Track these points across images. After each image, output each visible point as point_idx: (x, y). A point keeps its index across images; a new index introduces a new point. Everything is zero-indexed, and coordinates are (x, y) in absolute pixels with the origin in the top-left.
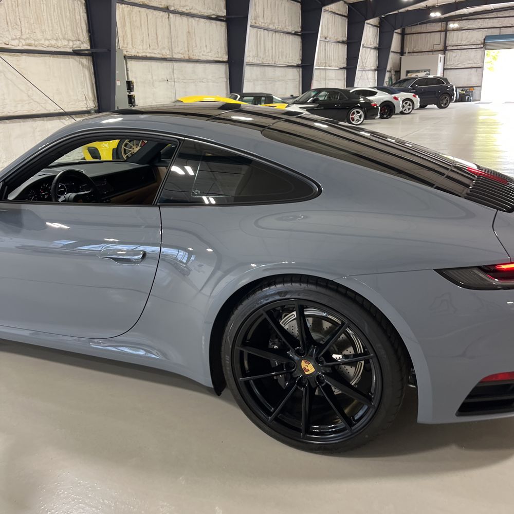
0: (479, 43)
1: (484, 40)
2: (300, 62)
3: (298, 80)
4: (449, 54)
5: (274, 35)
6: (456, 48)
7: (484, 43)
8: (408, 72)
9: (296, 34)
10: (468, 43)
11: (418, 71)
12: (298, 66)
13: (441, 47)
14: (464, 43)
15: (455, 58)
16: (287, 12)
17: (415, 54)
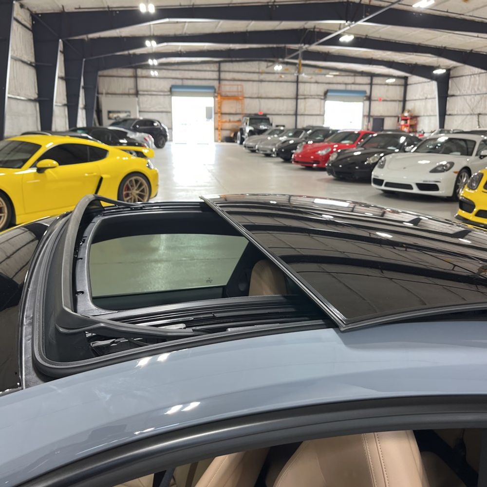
0: (166, 90)
1: (171, 89)
2: (36, 96)
3: (35, 115)
4: (141, 98)
5: (15, 63)
6: (146, 93)
7: (171, 91)
8: (109, 112)
9: (30, 64)
10: (157, 90)
11: (119, 112)
12: (35, 100)
13: (132, 91)
14: (153, 89)
15: (146, 102)
16: (22, 40)
17: (110, 96)
